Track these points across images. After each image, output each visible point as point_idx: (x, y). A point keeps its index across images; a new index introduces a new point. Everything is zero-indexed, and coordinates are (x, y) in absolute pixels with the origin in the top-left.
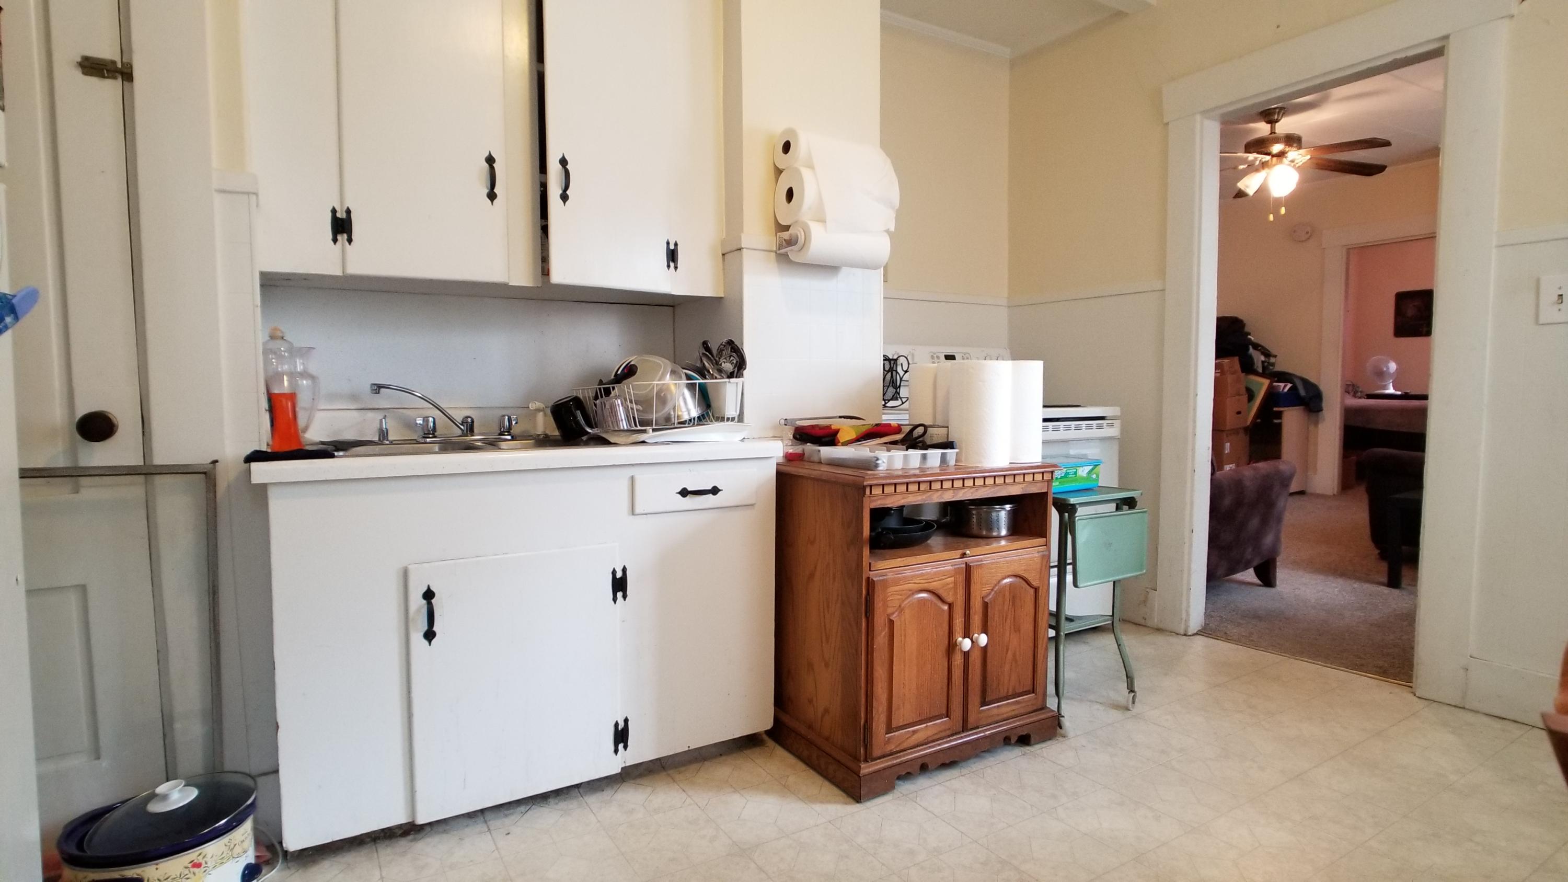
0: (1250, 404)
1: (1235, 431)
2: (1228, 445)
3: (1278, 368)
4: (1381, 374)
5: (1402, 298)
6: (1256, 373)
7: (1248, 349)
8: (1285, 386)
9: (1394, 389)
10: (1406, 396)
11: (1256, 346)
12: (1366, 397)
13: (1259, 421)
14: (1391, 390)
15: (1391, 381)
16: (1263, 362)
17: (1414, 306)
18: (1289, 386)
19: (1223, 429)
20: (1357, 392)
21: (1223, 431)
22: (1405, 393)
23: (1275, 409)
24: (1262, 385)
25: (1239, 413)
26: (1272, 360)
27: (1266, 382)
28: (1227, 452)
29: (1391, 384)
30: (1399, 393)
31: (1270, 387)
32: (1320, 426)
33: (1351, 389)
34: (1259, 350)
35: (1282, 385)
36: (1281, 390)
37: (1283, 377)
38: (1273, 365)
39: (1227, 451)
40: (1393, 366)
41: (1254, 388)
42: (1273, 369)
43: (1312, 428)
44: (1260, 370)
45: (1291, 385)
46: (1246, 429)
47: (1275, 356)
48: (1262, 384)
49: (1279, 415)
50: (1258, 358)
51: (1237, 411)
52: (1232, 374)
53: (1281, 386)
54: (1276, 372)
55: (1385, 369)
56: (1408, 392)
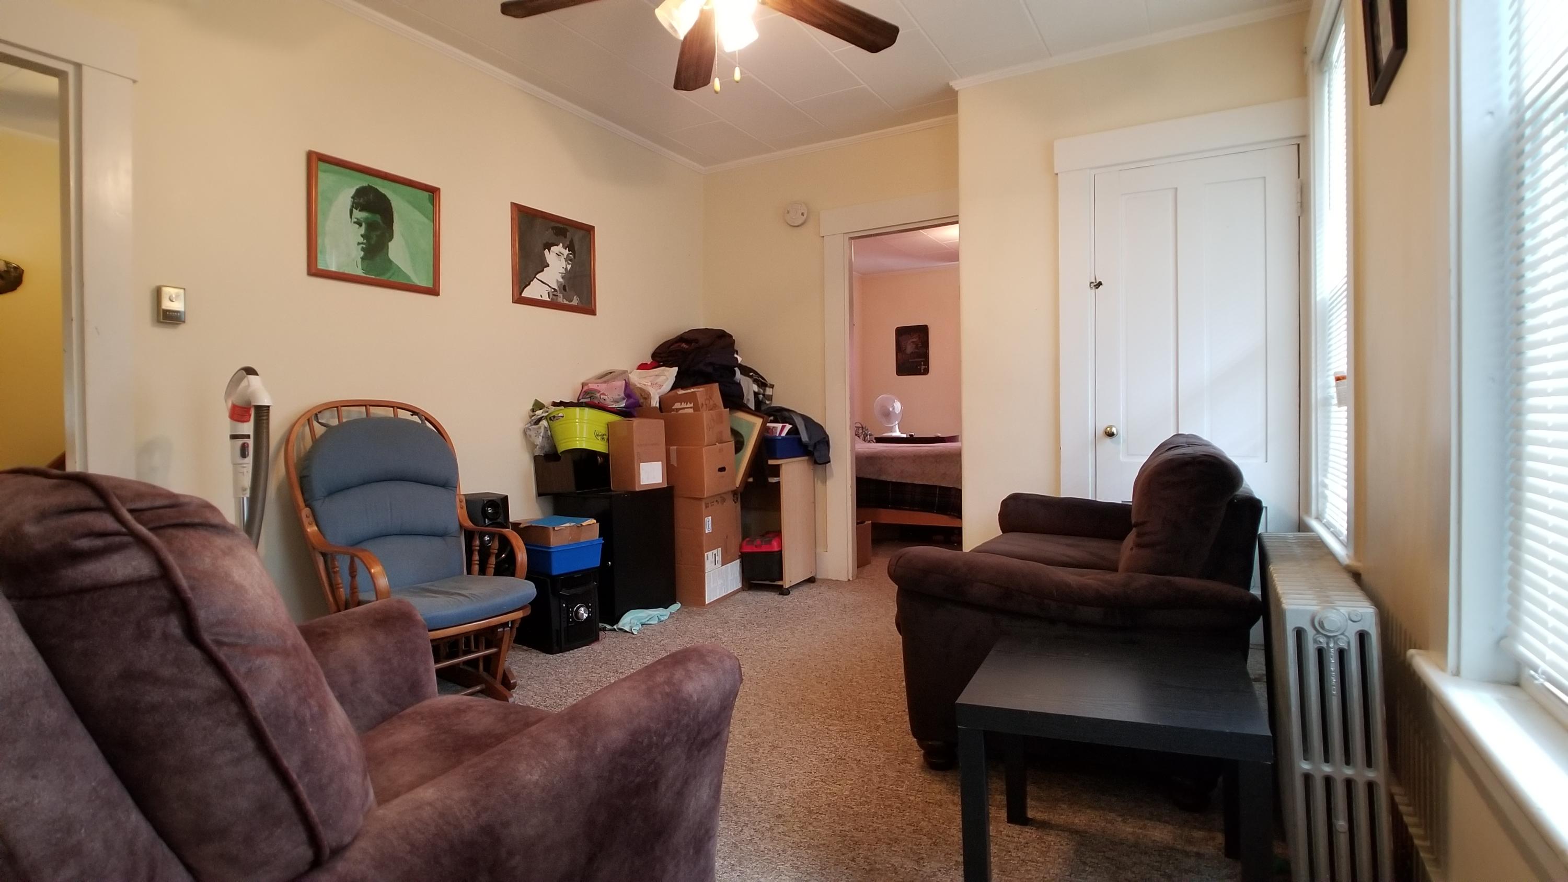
0: (739, 454)
1: (720, 498)
2: (708, 520)
3: (776, 403)
4: (887, 415)
5: (902, 333)
6: (744, 408)
7: (734, 373)
8: (783, 428)
9: (900, 431)
10: (911, 440)
11: (746, 371)
12: (875, 441)
13: (751, 480)
14: (897, 434)
15: (897, 423)
16: (756, 394)
17: (913, 342)
18: (788, 427)
19: (700, 497)
20: (867, 435)
21: (700, 499)
22: (910, 435)
23: (771, 462)
24: (751, 426)
25: (722, 469)
26: (769, 391)
27: (758, 422)
28: (707, 532)
29: (897, 426)
30: (904, 436)
31: (764, 429)
32: (829, 483)
33: (861, 432)
34: (751, 377)
35: (779, 426)
36: (778, 435)
37: (781, 415)
38: (770, 398)
39: (708, 529)
40: (898, 406)
41: (743, 431)
42: (771, 403)
43: (819, 485)
44: (752, 405)
45: (791, 426)
46: (734, 493)
47: (772, 386)
48: (754, 424)
49: (776, 471)
50: (749, 388)
51: (720, 467)
52: (711, 410)
53: (777, 427)
54: (774, 407)
55: (891, 409)
56: (913, 434)
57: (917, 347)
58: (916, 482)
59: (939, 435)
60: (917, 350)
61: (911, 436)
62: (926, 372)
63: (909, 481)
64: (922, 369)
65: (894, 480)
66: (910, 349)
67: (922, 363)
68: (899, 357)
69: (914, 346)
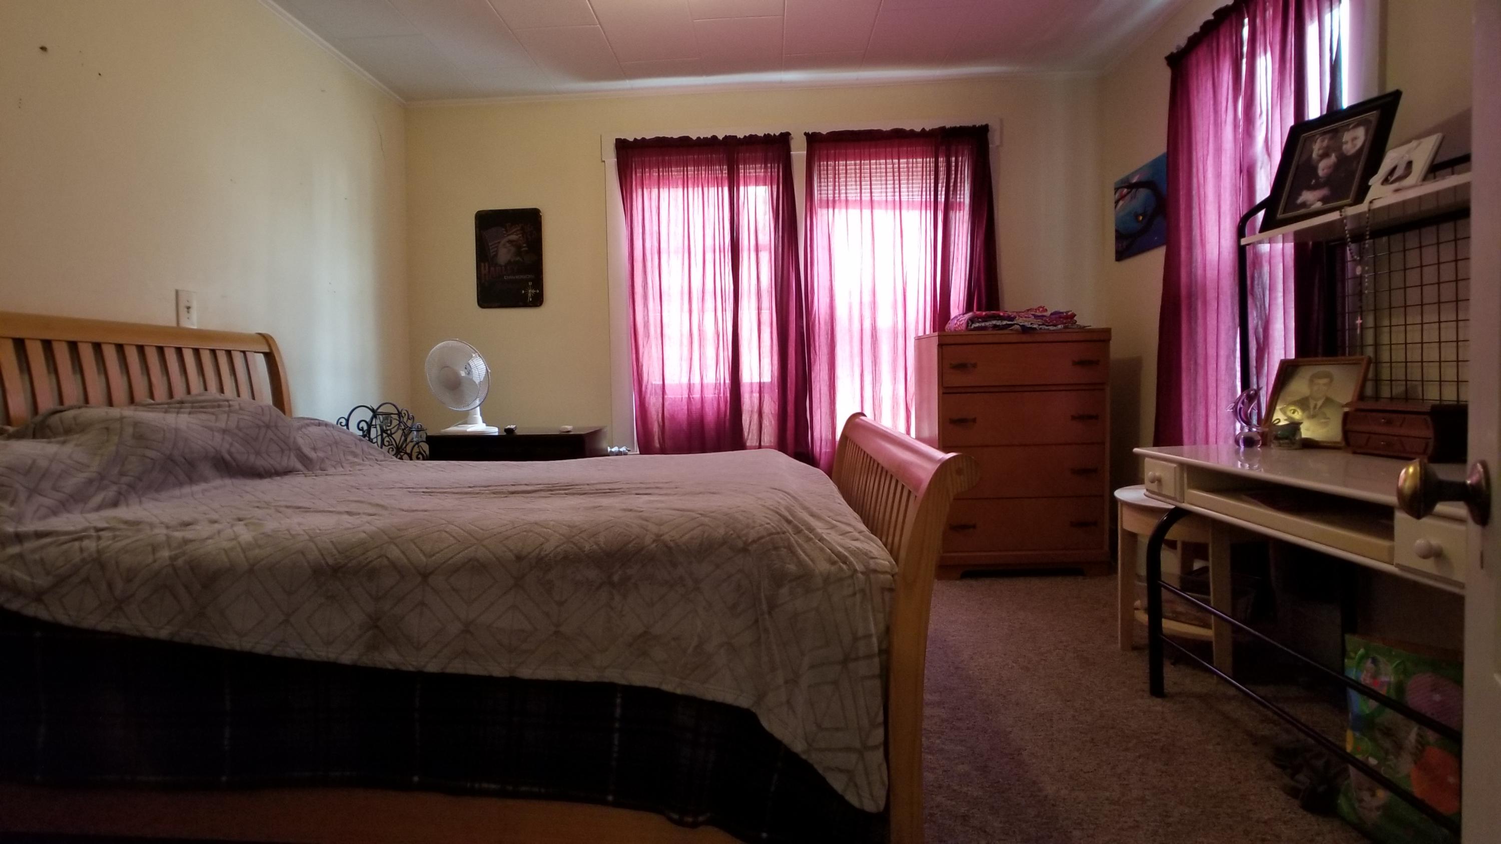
4: (455, 385)
5: (487, 222)
9: (483, 418)
10: (510, 439)
14: (478, 426)
15: (478, 402)
17: (510, 242)
20: (410, 430)
22: (507, 430)
29: (478, 409)
30: (494, 431)
40: (479, 368)
55: (463, 374)
56: (512, 427)
57: (519, 252)
58: (526, 673)
59: (569, 428)
60: (518, 258)
61: (509, 431)
62: (537, 301)
63: (497, 671)
64: (530, 295)
65: (432, 667)
66: (504, 255)
67: (530, 284)
68: (483, 272)
69: (513, 249)
